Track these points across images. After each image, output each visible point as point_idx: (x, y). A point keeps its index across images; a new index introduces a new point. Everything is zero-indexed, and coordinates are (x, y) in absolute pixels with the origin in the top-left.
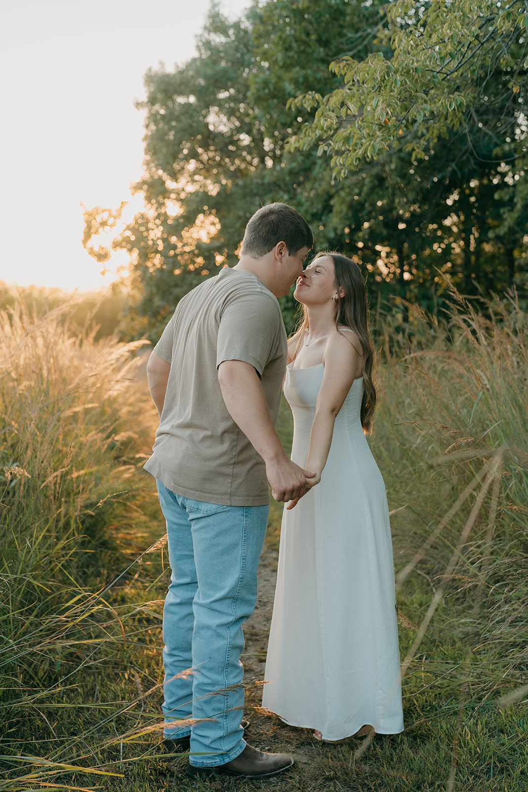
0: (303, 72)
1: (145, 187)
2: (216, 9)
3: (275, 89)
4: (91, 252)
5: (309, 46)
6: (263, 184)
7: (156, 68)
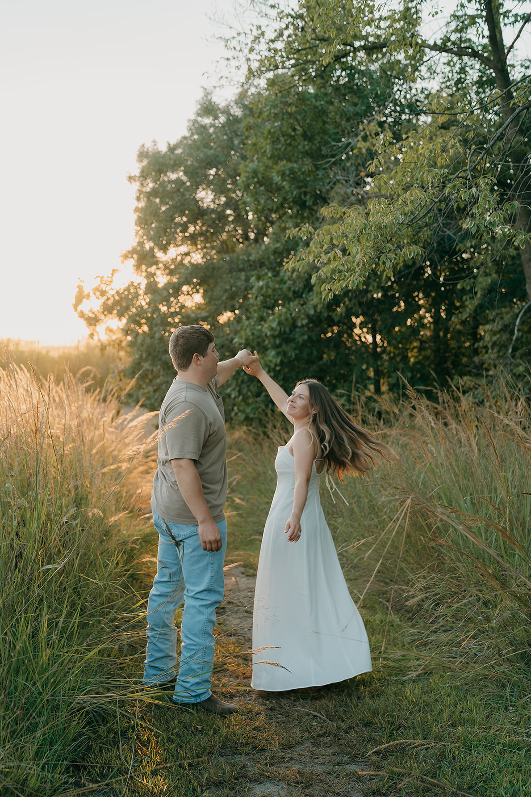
0: (290, 165)
1: (135, 256)
2: (209, 98)
3: (263, 177)
4: (82, 315)
5: (295, 140)
6: (249, 260)
7: (149, 146)
